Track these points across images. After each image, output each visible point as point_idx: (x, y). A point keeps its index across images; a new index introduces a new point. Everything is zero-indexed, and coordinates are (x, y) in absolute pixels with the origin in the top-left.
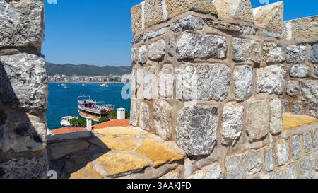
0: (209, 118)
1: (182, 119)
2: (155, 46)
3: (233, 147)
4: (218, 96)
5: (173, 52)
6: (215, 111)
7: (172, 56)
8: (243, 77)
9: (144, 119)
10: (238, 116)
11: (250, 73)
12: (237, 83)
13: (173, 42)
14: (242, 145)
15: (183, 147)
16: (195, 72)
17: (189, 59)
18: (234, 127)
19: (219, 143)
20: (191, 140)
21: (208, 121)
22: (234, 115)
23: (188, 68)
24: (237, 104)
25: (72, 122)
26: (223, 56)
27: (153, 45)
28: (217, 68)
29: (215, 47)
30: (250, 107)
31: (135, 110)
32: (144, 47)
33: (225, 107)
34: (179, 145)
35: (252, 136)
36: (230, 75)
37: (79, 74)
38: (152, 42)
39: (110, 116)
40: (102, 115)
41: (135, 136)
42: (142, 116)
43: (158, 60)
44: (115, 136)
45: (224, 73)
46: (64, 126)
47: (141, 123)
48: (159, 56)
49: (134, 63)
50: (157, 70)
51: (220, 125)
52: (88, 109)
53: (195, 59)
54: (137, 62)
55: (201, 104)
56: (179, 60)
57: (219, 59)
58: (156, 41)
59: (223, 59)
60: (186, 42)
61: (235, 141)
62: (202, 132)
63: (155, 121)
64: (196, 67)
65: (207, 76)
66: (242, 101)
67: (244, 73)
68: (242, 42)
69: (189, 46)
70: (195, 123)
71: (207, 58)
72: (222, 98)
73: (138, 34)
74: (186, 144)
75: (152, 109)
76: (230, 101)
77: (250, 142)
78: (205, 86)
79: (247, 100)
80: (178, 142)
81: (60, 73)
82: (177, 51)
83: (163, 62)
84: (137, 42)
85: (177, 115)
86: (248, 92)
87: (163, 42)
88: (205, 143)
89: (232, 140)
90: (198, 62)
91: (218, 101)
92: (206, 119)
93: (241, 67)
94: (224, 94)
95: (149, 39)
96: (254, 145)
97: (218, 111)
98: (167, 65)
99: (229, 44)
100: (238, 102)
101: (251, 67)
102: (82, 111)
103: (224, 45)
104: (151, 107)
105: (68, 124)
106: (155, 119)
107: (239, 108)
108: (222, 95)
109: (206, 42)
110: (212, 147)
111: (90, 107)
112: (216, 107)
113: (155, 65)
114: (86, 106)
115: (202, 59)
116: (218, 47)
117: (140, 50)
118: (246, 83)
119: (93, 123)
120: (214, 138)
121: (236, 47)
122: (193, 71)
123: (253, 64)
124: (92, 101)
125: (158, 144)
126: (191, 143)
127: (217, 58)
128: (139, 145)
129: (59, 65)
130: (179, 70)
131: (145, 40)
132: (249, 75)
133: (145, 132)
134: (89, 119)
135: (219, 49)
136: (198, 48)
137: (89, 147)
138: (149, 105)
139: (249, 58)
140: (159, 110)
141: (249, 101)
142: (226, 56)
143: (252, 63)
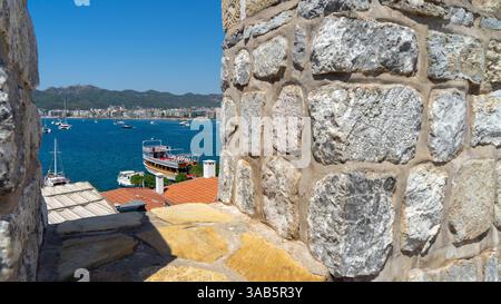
0: (379, 198)
1: (322, 201)
2: (266, 50)
3: (423, 255)
4: (399, 153)
5: (303, 61)
6: (390, 185)
7: (301, 69)
8: (447, 114)
9: (244, 193)
10: (434, 194)
11: (461, 105)
12: (435, 126)
13: (305, 40)
14: (440, 251)
15: (324, 260)
16: (352, 102)
17: (339, 74)
18: (429, 216)
19: (397, 249)
20: (341, 246)
21: (376, 207)
22: (428, 193)
23: (337, 94)
24: (434, 168)
25: (135, 179)
26: (410, 68)
27: (261, 48)
28: (397, 94)
29: (394, 49)
30: (459, 174)
31: (227, 174)
32: (244, 54)
33: (411, 176)
34: (314, 254)
35: (462, 233)
36: (422, 108)
37: (144, 106)
38: (260, 43)
39: (193, 172)
40: (180, 170)
41: (226, 226)
42: (239, 186)
43: (272, 79)
44: (188, 225)
45: (411, 104)
46: (122, 186)
47: (239, 199)
48: (274, 70)
49: (226, 85)
50: (269, 99)
51: (399, 212)
52: (158, 161)
53: (353, 76)
54: (231, 85)
55: (364, 171)
56: (317, 77)
57: (402, 74)
58: (269, 39)
59: (409, 75)
60: (333, 38)
61: (428, 244)
62: (364, 229)
63: (266, 198)
64: (354, 91)
65: (375, 112)
66: (444, 163)
67: (451, 105)
68: (447, 41)
69: (340, 47)
70: (351, 211)
71: (377, 72)
72: (405, 158)
73: (233, 30)
74: (329, 253)
75: (259, 174)
76: (422, 162)
77: (457, 245)
78: (373, 132)
79: (454, 161)
80: (312, 247)
81: (116, 104)
82: (314, 58)
83: (282, 81)
84: (231, 45)
85: (311, 192)
86: (457, 144)
87: (283, 41)
88: (370, 252)
89: (422, 243)
90: (359, 81)
91: (397, 163)
92: (372, 201)
93: (443, 92)
94: (410, 149)
95: (255, 37)
96: (464, 251)
97: (398, 185)
98: (290, 89)
99: (422, 43)
100: (437, 164)
101: (463, 93)
102: (149, 163)
103: (413, 45)
104: (257, 170)
105: (128, 183)
106: (265, 194)
107: (439, 178)
108: (405, 152)
109: (376, 39)
110: (383, 260)
111: (162, 157)
112: (394, 175)
113: (265, 89)
114: (155, 155)
115: (367, 74)
116: (401, 51)
117: (238, 60)
118: (454, 125)
119: (167, 182)
120: (388, 240)
121: (436, 50)
122: (348, 99)
123: (467, 87)
124: (164, 148)
125: (272, 246)
126: (341, 252)
127: (397, 73)
128: (232, 248)
129: (115, 92)
130: (318, 97)
131: (247, 40)
132: (459, 110)
133: (246, 218)
134: (160, 177)
135: (401, 55)
136: (359, 50)
137: (135, 249)
138: (253, 166)
139: (461, 75)
140: (273, 177)
141: (458, 162)
142: (415, 70)
143: (465, 84)
